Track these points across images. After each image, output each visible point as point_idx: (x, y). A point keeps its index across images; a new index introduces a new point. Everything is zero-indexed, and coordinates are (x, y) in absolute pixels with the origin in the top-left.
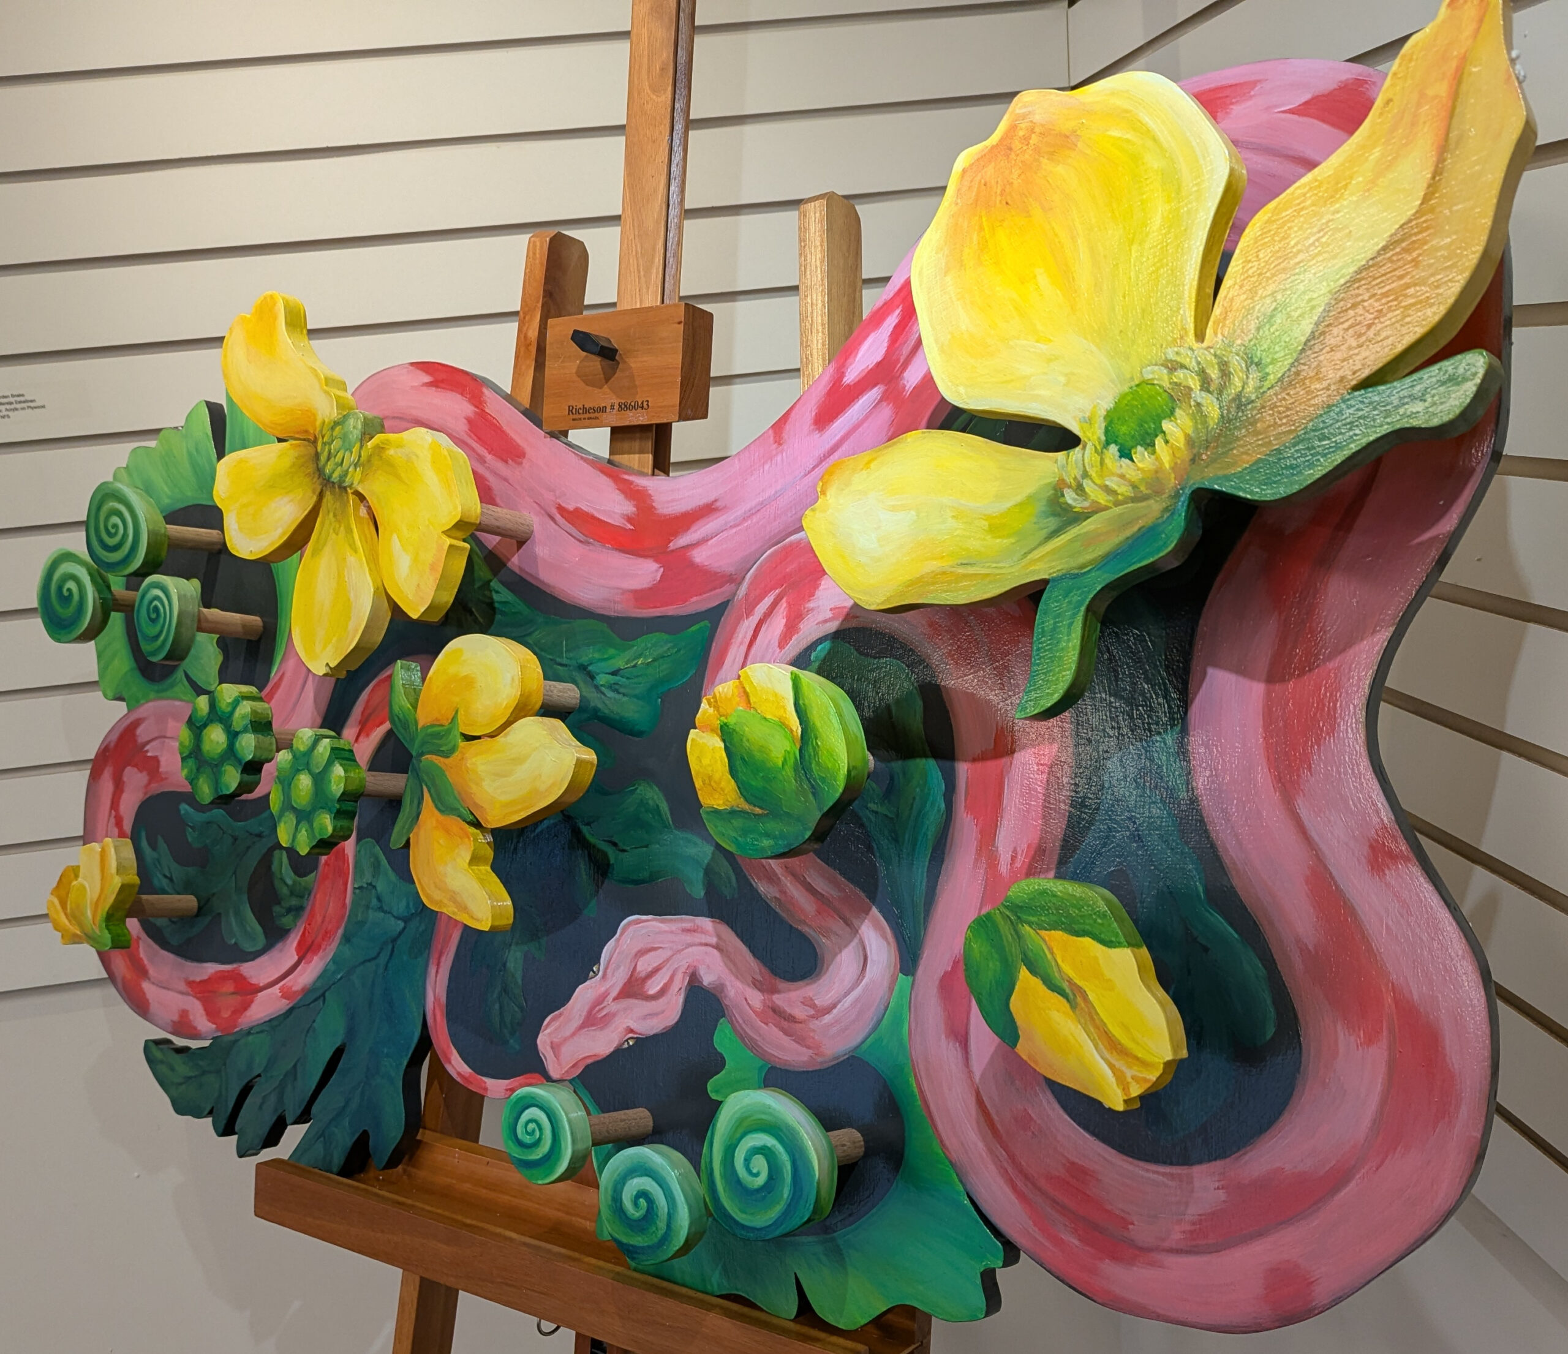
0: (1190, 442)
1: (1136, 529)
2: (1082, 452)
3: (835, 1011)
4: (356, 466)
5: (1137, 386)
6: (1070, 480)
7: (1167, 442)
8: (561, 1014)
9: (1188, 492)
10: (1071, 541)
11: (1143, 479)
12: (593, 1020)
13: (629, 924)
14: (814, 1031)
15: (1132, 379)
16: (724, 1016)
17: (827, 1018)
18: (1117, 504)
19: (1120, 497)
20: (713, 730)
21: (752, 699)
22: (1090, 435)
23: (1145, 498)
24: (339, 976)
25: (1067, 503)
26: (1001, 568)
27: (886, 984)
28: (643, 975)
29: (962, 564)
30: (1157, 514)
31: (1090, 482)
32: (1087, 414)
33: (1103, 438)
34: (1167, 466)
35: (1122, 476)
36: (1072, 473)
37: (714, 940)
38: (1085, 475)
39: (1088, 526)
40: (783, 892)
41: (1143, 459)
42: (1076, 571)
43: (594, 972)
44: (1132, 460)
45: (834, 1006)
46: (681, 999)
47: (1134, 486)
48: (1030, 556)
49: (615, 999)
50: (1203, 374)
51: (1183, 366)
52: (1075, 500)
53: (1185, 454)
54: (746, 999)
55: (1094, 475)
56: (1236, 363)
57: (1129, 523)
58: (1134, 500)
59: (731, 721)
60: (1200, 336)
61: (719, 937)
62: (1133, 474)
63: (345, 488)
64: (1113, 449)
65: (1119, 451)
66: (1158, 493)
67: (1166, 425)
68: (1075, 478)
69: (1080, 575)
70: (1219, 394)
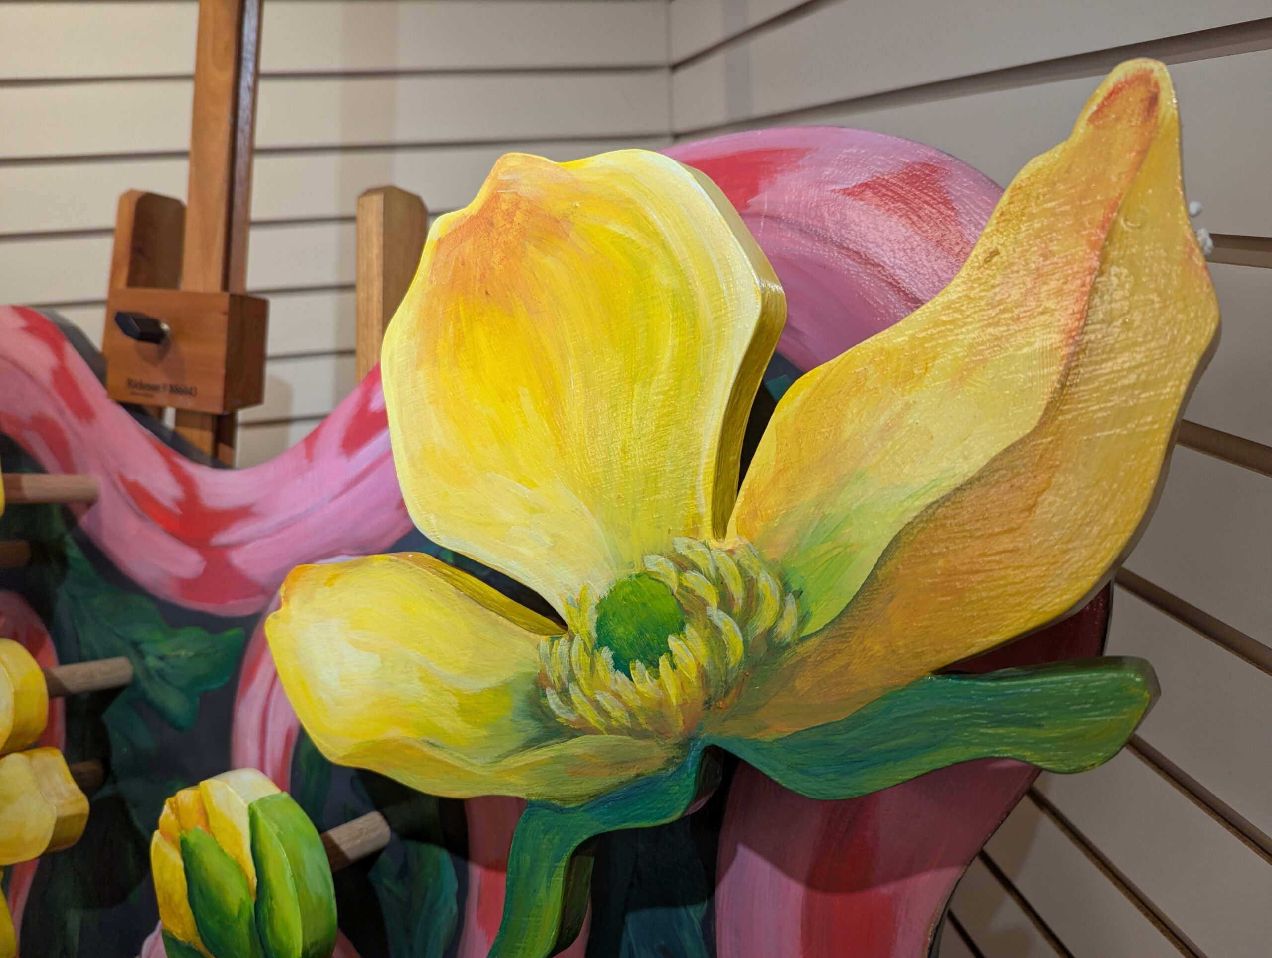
0: (703, 675)
1: (632, 773)
2: (567, 644)
5: (637, 576)
6: (553, 678)
7: (674, 667)
9: (700, 746)
10: (556, 760)
11: (641, 708)
15: (631, 565)
18: (610, 730)
19: (614, 723)
20: (174, 842)
22: (579, 625)
23: (644, 735)
25: (548, 707)
26: (472, 765)
29: (428, 742)
30: (659, 763)
31: (577, 688)
32: (576, 596)
33: (595, 635)
34: (674, 701)
35: (617, 696)
36: (556, 671)
38: (572, 677)
39: (575, 747)
41: (642, 681)
42: (559, 803)
44: (629, 676)
47: (632, 715)
48: (506, 762)
50: (720, 583)
51: (695, 567)
52: (560, 707)
53: (695, 691)
55: (582, 681)
56: (767, 585)
57: (621, 764)
58: (631, 732)
59: (192, 839)
60: (720, 527)
62: (631, 697)
64: (606, 654)
65: (614, 658)
66: (661, 733)
67: (673, 642)
68: (560, 678)
69: (562, 810)
70: (744, 622)
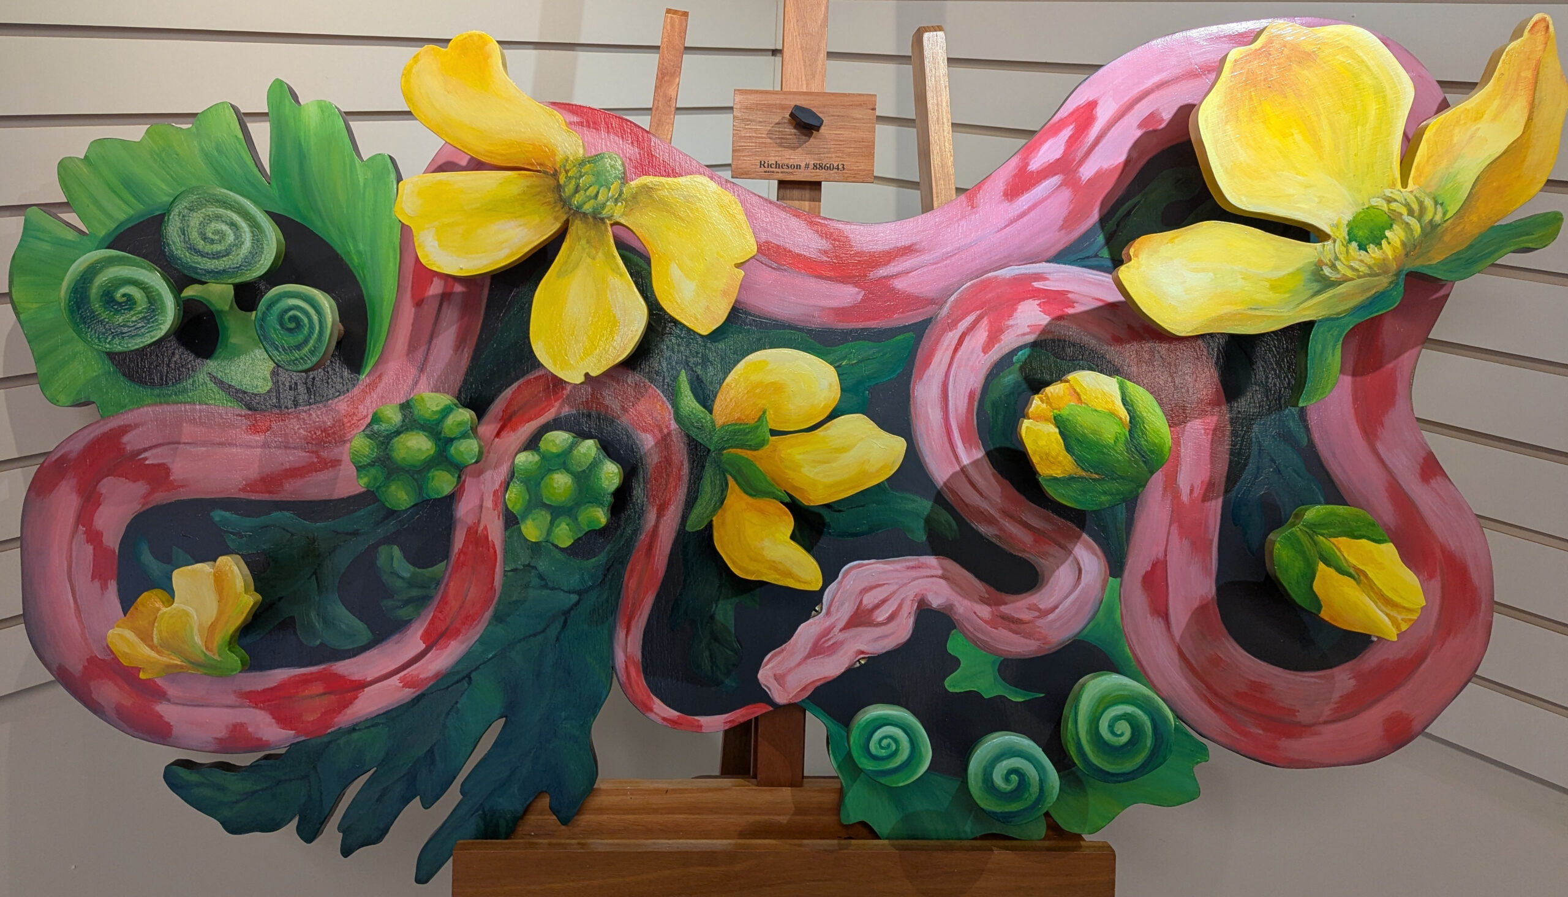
0: (1403, 244)
1: (1373, 292)
2: (1333, 244)
3: (1057, 611)
4: (616, 201)
5: (1367, 208)
6: (1326, 261)
7: (1389, 243)
8: (783, 650)
9: (1405, 273)
10: (1330, 298)
11: (1374, 264)
12: (818, 649)
13: (851, 568)
14: (1039, 627)
15: (1363, 204)
16: (955, 628)
17: (1051, 617)
18: (1359, 277)
19: (1361, 273)
20: (1047, 420)
21: (1083, 397)
22: (1338, 235)
23: (1377, 275)
24: (491, 656)
25: (1325, 275)
26: (1281, 312)
27: (1099, 586)
28: (870, 607)
29: (1251, 309)
30: (1386, 285)
31: (1340, 263)
32: (1335, 222)
33: (1347, 237)
34: (1391, 257)
35: (1361, 261)
36: (1327, 257)
37: (940, 572)
38: (1337, 258)
39: (1341, 289)
40: (1001, 529)
41: (1374, 252)
42: (1335, 316)
43: (816, 611)
44: (1367, 251)
45: (1056, 607)
46: (911, 621)
47: (1370, 267)
48: (1302, 306)
49: (841, 630)
50: (1407, 205)
51: (1395, 201)
52: (1331, 273)
53: (1400, 251)
54: (975, 613)
55: (1342, 259)
56: (1428, 203)
57: (1369, 289)
58: (1370, 275)
59: (1064, 413)
60: (1405, 184)
61: (944, 569)
62: (1369, 260)
63: (602, 220)
64: (1354, 244)
65: (1359, 245)
66: (1386, 272)
67: (1388, 233)
68: (1330, 260)
69: (1338, 319)
70: (1419, 219)
